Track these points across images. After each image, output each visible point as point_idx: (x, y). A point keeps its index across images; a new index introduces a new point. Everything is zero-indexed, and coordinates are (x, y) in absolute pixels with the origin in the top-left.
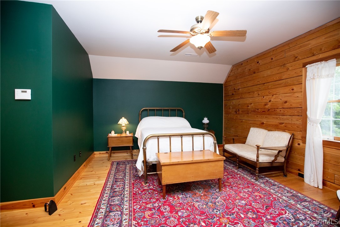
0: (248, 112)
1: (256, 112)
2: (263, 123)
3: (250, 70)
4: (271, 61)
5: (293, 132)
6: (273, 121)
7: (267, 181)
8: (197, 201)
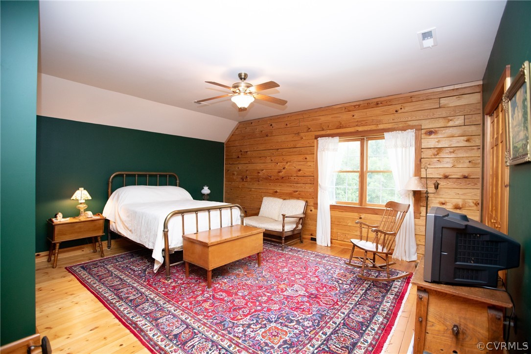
0: (259, 179)
1: (268, 179)
2: (276, 192)
3: (261, 131)
4: (285, 126)
5: (306, 199)
6: (287, 189)
7: (292, 249)
8: (246, 280)
